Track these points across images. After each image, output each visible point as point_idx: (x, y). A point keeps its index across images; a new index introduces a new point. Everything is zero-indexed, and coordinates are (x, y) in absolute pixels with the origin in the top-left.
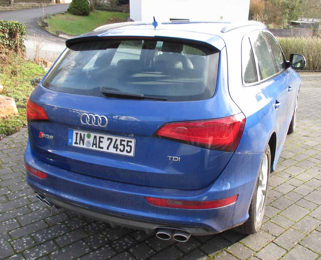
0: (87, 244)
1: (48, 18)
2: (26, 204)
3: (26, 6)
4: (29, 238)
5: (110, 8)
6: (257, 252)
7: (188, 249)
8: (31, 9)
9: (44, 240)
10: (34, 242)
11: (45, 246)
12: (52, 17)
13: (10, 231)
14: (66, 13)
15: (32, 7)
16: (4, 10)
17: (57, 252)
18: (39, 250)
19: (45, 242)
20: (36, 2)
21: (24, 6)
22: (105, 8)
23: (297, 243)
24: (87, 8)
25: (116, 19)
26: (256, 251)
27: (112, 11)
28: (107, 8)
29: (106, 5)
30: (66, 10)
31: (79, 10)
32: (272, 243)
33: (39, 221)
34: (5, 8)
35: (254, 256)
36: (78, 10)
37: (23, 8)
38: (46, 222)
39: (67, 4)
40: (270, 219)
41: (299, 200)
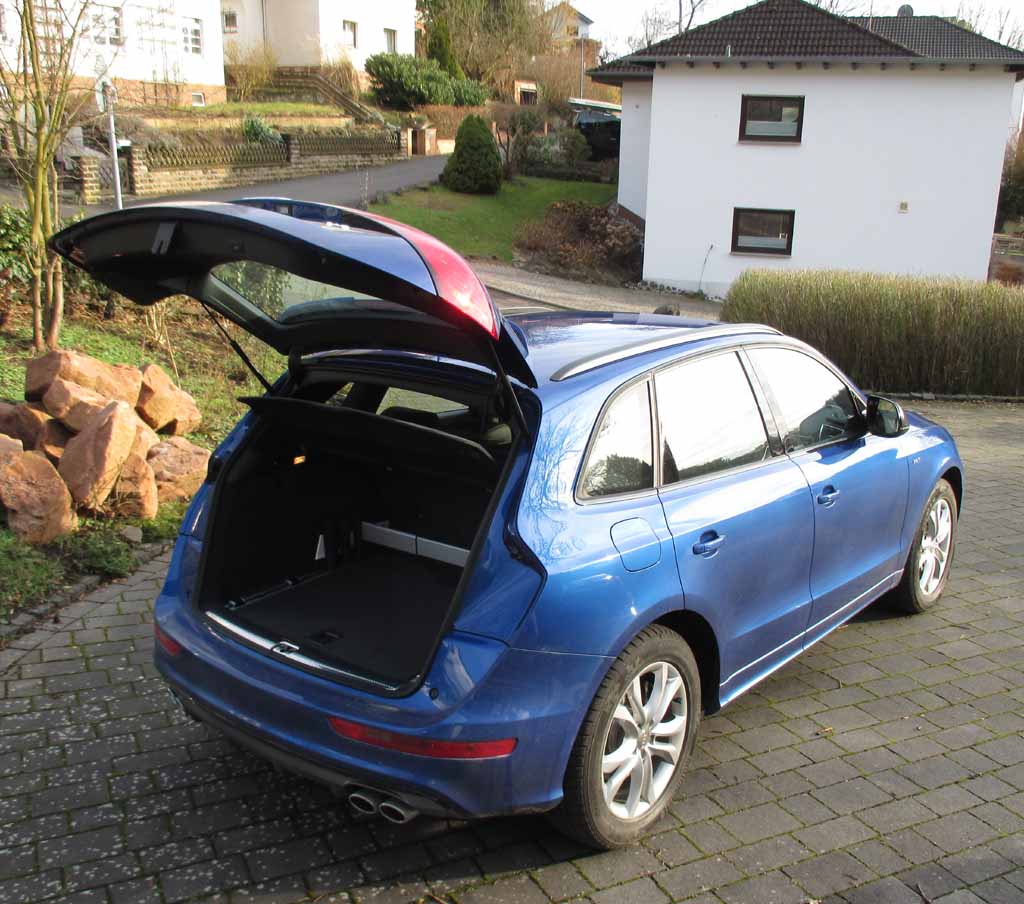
0: (249, 807)
1: (381, 201)
2: (166, 708)
3: (329, 165)
4: (145, 778)
5: (563, 170)
6: (598, 890)
7: (450, 855)
8: (343, 173)
9: (171, 787)
10: (151, 786)
11: (169, 798)
12: (393, 199)
13: (115, 757)
14: (435, 188)
15: (345, 167)
16: (271, 177)
17: (187, 812)
18: (157, 802)
19: (172, 790)
20: (358, 154)
21: (324, 165)
22: (549, 168)
23: (708, 889)
24: (494, 172)
25: (574, 205)
26: (597, 886)
27: (570, 178)
28: (556, 171)
29: (554, 161)
30: (436, 177)
31: (469, 177)
32: (649, 879)
33: (177, 747)
34: (274, 172)
35: (585, 897)
36: (467, 179)
37: (321, 172)
38: (189, 753)
39: (444, 156)
40: (682, 827)
41: (796, 795)
